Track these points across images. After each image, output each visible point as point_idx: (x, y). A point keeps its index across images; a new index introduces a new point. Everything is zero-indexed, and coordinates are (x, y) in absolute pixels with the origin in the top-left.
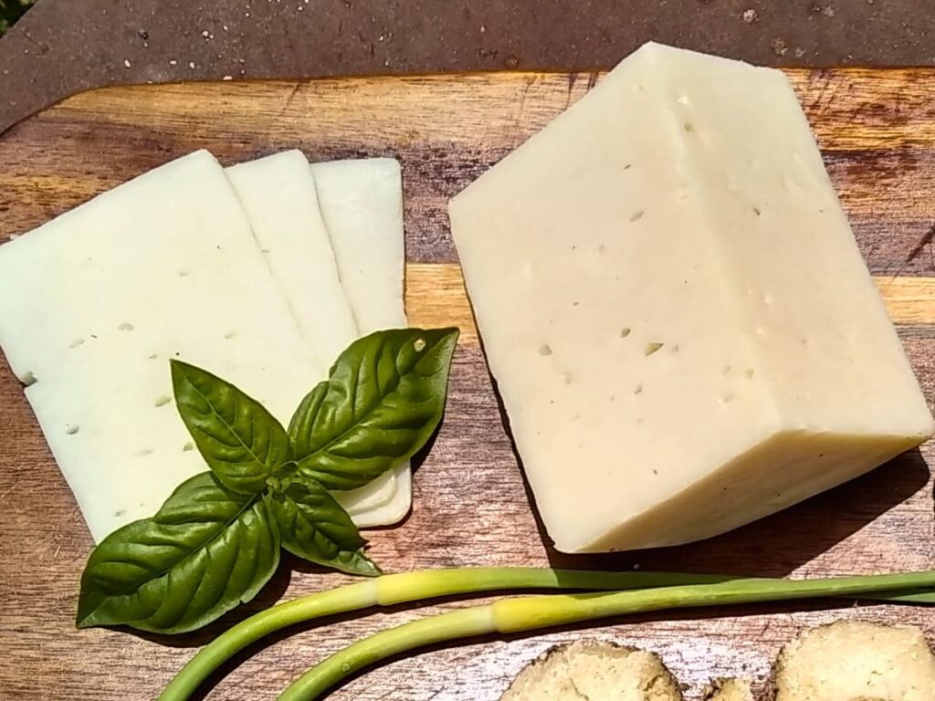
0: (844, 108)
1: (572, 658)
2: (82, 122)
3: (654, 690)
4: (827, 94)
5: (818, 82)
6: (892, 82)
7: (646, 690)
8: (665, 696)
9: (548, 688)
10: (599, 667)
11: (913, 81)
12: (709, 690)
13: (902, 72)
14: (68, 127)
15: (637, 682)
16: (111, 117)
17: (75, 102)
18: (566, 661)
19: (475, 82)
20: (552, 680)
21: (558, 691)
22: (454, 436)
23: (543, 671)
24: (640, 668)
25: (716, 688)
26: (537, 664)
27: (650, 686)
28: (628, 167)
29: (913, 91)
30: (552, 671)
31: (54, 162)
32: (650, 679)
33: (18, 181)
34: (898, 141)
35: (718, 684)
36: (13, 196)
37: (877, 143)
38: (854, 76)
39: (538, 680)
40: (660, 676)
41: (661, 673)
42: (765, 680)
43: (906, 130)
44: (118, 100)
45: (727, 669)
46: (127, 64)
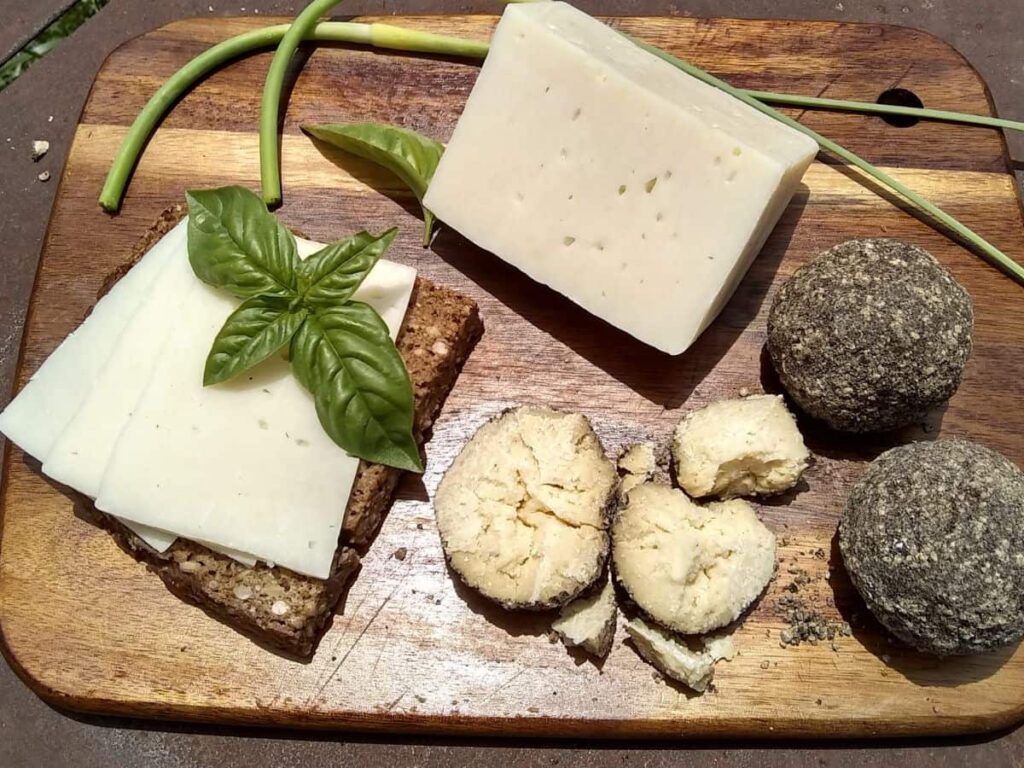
0: (721, 44)
1: (521, 417)
2: (176, 41)
3: (583, 445)
4: (710, 36)
5: (703, 27)
6: (757, 28)
7: (577, 444)
8: (591, 451)
9: (503, 440)
10: (541, 425)
11: (772, 28)
12: (622, 452)
13: (763, 22)
14: (167, 43)
15: (571, 437)
16: (196, 37)
17: (171, 27)
18: (516, 420)
19: (458, 21)
20: (505, 434)
21: (509, 443)
22: (434, 263)
23: (498, 427)
24: (572, 427)
25: (627, 451)
26: (494, 422)
27: (579, 443)
28: (548, 89)
29: (772, 34)
30: (505, 427)
31: (154, 66)
32: (581, 436)
33: (127, 79)
34: (762, 68)
35: (629, 448)
36: (123, 88)
37: (746, 69)
38: (729, 23)
39: (494, 433)
40: (587, 434)
41: (589, 432)
42: (663, 447)
43: (768, 60)
44: (203, 27)
45: (635, 438)
46: (211, 9)
